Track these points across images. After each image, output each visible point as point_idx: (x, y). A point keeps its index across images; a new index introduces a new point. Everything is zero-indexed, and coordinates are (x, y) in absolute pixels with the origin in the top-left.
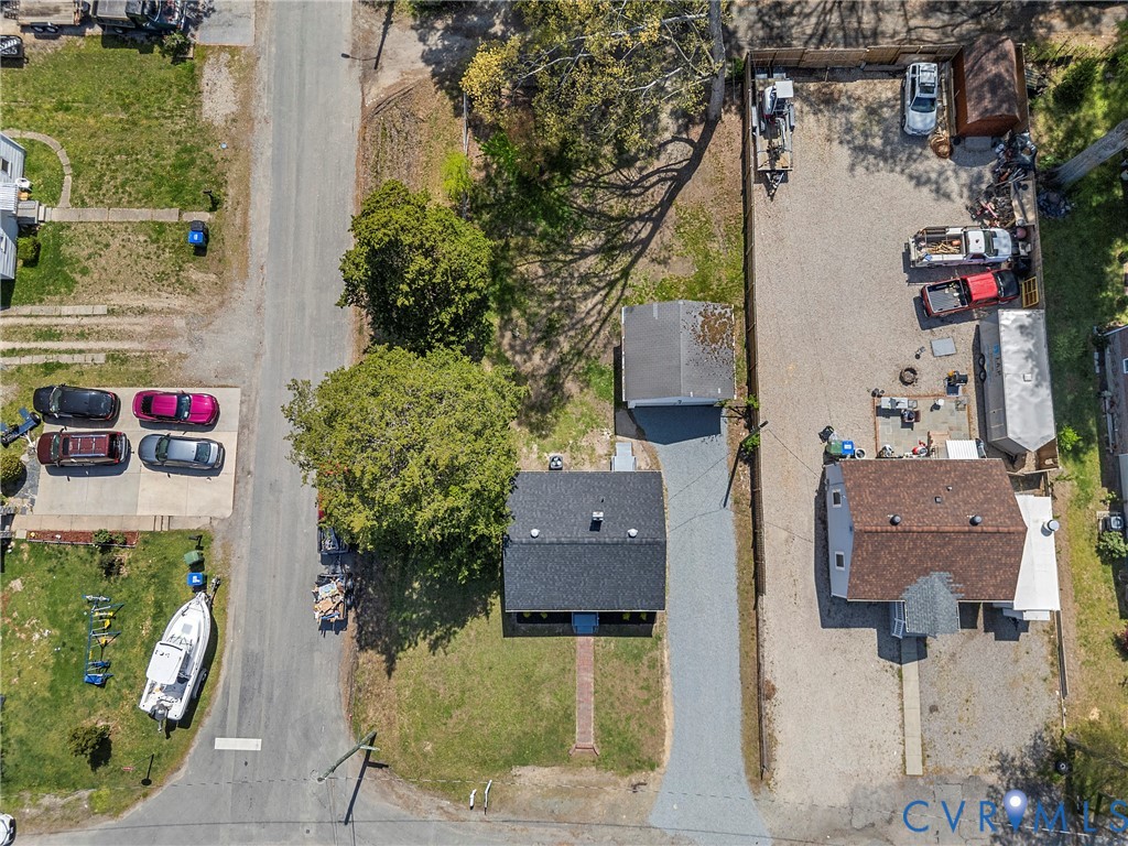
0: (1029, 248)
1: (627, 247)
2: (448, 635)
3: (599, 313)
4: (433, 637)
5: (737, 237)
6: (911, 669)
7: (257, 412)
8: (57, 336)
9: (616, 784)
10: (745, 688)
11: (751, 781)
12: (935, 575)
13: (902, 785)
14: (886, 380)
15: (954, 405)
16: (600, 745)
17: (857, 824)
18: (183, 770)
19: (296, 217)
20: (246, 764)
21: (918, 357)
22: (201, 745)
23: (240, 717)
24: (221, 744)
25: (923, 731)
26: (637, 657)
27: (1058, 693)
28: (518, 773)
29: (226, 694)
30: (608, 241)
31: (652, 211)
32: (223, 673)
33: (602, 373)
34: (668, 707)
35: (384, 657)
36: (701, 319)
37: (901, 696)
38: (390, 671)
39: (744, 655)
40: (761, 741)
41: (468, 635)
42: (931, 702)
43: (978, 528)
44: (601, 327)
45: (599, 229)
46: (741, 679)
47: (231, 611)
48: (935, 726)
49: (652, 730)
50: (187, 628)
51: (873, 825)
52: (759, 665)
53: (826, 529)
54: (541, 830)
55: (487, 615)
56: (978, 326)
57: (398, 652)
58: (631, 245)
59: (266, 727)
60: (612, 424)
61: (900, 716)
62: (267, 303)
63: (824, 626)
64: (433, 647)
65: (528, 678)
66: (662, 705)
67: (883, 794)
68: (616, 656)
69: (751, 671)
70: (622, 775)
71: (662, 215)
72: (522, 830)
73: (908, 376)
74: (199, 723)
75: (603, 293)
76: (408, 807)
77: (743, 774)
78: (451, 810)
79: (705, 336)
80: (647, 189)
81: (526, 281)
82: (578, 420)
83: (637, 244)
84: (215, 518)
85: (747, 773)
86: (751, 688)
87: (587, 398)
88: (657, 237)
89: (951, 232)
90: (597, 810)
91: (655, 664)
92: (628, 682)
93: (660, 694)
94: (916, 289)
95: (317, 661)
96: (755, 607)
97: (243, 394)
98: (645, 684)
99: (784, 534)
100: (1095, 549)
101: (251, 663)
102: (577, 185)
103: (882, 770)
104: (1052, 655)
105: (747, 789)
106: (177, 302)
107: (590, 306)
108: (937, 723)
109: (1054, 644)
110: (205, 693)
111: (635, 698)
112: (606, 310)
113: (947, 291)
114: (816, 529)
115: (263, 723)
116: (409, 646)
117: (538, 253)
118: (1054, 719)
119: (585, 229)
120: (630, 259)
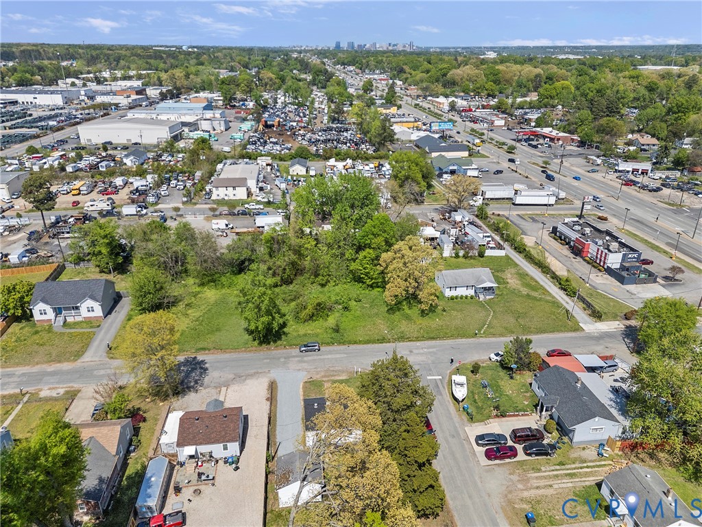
7: (471, 459)
8: (567, 475)
9: (317, 378)
11: (276, 382)
14: (208, 489)
15: (180, 483)
16: (322, 384)
17: (244, 377)
18: (448, 372)
20: (430, 374)
22: (446, 377)
23: (437, 382)
24: (440, 377)
25: (220, 395)
27: (172, 407)
28: (346, 378)
29: (444, 387)
32: (447, 391)
34: (301, 393)
39: (276, 406)
40: (272, 389)
46: (277, 401)
47: (452, 405)
48: (215, 397)
49: (307, 388)
51: (239, 377)
52: (271, 404)
54: (339, 369)
61: (226, 398)
62: (487, 498)
63: (248, 415)
67: (235, 383)
69: (274, 403)
70: (315, 380)
72: (344, 368)
74: (448, 381)
78: (366, 370)
84: (470, 427)
86: (274, 400)
90: (323, 373)
93: (304, 395)
96: (270, 418)
97: (479, 464)
101: (439, 393)
103: (234, 387)
106: (526, 494)
114: (246, 440)
115: (429, 382)
118: (176, 401)
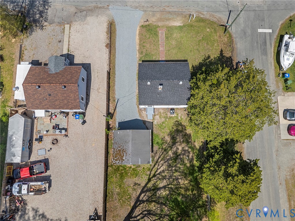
0: (7, 187)
1: (149, 190)
2: (205, 60)
3: (159, 165)
4: (209, 60)
5: (109, 193)
6: (65, 52)
7: (274, 131)
9: (153, 22)
10: (115, 47)
11: (114, 23)
12: (54, 72)
13: (71, 22)
14: (63, 140)
15: (41, 132)
16: (157, 31)
17: (85, 12)
18: (280, 24)
19: (271, 204)
20: (262, 26)
21: (51, 149)
22: (276, 31)
23: (265, 38)
24: (270, 31)
25: (64, 35)
26: (146, 55)
27: (23, 46)
28: (181, 24)
29: (271, 44)
30: (155, 193)
31: (140, 204)
32: (273, 50)
33: (158, 143)
34: (137, 41)
35: (224, 55)
36: (124, 158)
37: (69, 45)
38: (222, 51)
39: (114, 55)
40: (111, 33)
41: (198, 60)
42: (60, 43)
43: (38, 85)
44: (158, 160)
45: (159, 197)
46: (116, 49)
47: (273, 67)
48: (60, 37)
49: (142, 35)
50: (288, 59)
51: (81, 12)
52: (110, 53)
53: (87, 92)
54: (174, 10)
55: (193, 66)
56: (29, 160)
57: (219, 56)
58: (147, 191)
59: (257, 35)
60: (154, 126)
61: (70, 40)
62: (277, 170)
63: (90, 64)
64: (209, 57)
65: (179, 48)
66: (139, 42)
67: (77, 20)
68: (153, 55)
69: (112, 51)
70: (151, 24)
71: (136, 203)
72: (180, 10)
73: (55, 142)
74: (277, 36)
75: (157, 173)
76: (213, 15)
77: (116, 24)
78: (200, 15)
79: (123, 152)
80: (141, 213)
81: (185, 177)
82: (165, 127)
83: (145, 191)
84: (283, 96)
85: (115, 25)
86: (113, 47)
87: (162, 134)
88: (138, 193)
89: (33, 193)
90: (158, 15)
91: (141, 53)
92: (149, 48)
93: (140, 45)
94: (48, 173)
95: (244, 53)
96: (110, 69)
97: (280, 137)
98: (144, 47)
99: (100, 91)
100: (4, 87)
101: (265, 52)
102: (167, 215)
103: (76, 26)
104: (23, 56)
105: (115, 21)
107: (162, 168)
108: (59, 38)
109: (22, 59)
110: (277, 44)
111: (147, 44)
112: (156, 166)
113: (38, 172)
114: (90, 92)
115: (258, 36)
116: (216, 58)
117: (181, 188)
118: (25, 39)
119: (164, 198)
120: (148, 185)
